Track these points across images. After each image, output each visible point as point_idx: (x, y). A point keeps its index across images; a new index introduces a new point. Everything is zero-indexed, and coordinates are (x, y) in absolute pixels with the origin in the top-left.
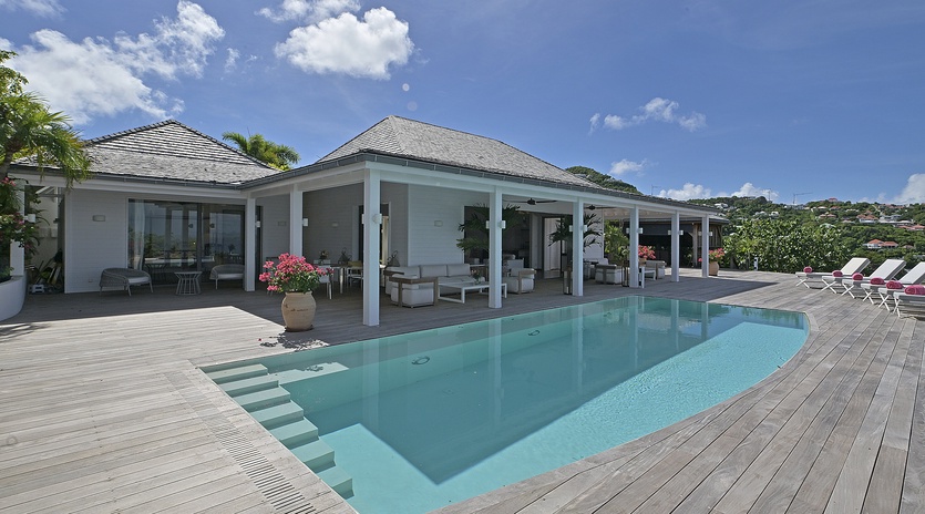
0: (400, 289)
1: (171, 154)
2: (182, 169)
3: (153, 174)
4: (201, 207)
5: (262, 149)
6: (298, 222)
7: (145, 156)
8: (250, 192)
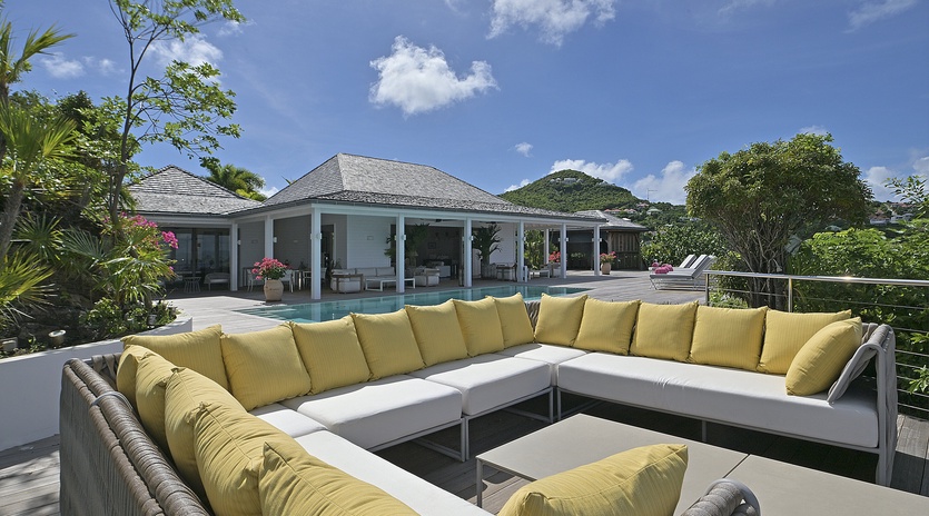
0: (338, 282)
1: (175, 193)
2: (185, 205)
3: (170, 209)
4: (194, 231)
5: (232, 177)
6: (270, 240)
7: (158, 196)
8: (234, 220)
